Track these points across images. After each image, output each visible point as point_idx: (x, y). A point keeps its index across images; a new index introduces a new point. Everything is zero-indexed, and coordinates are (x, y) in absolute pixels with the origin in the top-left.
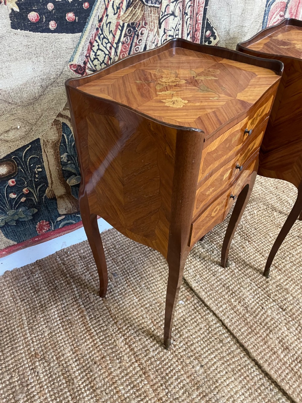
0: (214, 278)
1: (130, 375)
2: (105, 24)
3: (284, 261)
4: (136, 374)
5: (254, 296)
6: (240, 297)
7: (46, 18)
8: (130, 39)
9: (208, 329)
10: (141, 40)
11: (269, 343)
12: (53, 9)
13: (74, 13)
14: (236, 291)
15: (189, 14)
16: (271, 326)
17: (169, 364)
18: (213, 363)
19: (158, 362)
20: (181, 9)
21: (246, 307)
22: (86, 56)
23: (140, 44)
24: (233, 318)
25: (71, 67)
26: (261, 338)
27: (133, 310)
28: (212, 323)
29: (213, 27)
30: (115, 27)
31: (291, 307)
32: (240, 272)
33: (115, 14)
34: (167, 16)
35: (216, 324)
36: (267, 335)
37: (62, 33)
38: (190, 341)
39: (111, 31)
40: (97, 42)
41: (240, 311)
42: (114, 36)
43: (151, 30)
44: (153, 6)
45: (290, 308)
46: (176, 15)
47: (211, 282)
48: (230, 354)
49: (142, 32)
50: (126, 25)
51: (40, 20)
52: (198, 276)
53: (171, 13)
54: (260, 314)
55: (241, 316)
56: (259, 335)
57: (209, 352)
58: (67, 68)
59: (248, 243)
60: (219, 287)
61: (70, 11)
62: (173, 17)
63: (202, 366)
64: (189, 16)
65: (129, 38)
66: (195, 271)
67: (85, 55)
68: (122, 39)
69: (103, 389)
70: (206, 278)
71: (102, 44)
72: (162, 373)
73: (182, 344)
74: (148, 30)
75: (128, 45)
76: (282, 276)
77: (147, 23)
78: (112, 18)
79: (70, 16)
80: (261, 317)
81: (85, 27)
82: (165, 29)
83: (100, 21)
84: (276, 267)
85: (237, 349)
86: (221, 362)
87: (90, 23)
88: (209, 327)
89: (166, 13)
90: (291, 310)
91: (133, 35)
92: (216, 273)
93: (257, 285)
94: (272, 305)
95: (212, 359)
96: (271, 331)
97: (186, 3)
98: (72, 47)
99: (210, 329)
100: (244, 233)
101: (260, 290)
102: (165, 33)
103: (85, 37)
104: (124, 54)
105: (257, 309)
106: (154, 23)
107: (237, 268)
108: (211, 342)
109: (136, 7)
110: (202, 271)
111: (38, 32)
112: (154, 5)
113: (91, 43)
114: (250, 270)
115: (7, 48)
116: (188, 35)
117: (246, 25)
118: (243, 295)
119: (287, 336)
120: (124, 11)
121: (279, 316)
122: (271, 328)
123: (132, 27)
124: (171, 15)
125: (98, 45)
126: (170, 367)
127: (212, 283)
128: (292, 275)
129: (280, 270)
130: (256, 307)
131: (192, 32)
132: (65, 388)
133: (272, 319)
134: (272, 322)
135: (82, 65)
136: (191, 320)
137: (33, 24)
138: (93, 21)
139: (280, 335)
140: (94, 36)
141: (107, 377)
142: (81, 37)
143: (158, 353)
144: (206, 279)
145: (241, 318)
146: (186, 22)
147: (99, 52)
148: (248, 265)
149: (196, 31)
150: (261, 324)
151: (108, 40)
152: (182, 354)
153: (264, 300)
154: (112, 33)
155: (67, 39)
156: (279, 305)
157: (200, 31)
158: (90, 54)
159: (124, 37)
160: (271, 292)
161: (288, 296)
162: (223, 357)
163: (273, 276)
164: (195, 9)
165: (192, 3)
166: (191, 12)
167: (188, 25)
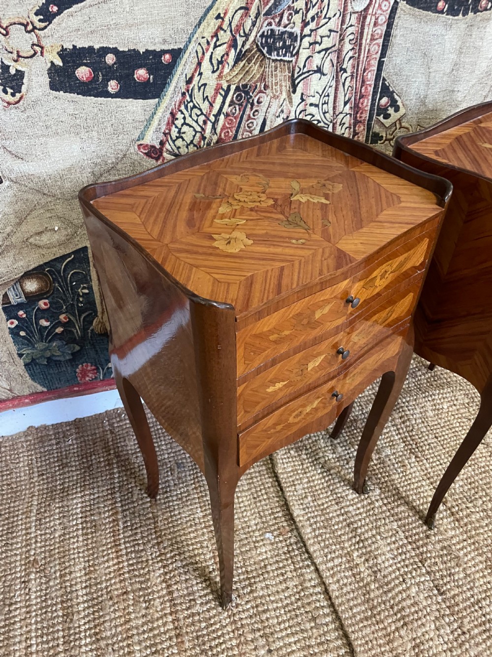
0: (336, 507)
1: (156, 632)
2: (196, 87)
3: (470, 505)
4: (165, 633)
5: (396, 556)
6: (371, 551)
7: (103, 76)
8: (240, 109)
9: (299, 593)
10: (257, 111)
11: (396, 644)
12: (115, 63)
13: (147, 70)
14: (367, 539)
15: (349, 71)
16: (408, 616)
17: (220, 633)
18: (289, 650)
19: (203, 625)
20: (335, 62)
21: (375, 572)
22: (165, 134)
23: (256, 117)
24: (345, 585)
25: (139, 149)
26: (384, 632)
27: (190, 530)
28: (308, 584)
29: (393, 92)
30: (213, 92)
31: (456, 592)
32: (384, 508)
33: (213, 72)
34: (307, 74)
35: (315, 586)
36: (397, 629)
37: (127, 98)
38: (263, 605)
39: (207, 97)
40: (182, 113)
41: (362, 576)
42: (211, 105)
43: (275, 97)
44: (281, 60)
45: (453, 593)
46: (325, 72)
47: (328, 513)
48: (322, 643)
49: (259, 99)
50: (233, 87)
51: (94, 80)
52: (310, 498)
53: (316, 69)
54: (397, 590)
55: (361, 584)
56: (381, 626)
57: (289, 631)
58: (134, 149)
59: (413, 460)
60: (340, 525)
61: (141, 67)
62: (319, 75)
63: (270, 651)
64: (349, 74)
65: (237, 108)
66: (308, 488)
67: (163, 131)
68: (226, 109)
69: (110, 642)
70: (323, 504)
71: (191, 116)
72: (204, 644)
73: (248, 606)
74: (269, 97)
75: (235, 118)
76: (458, 532)
77: (268, 87)
78: (208, 78)
79: (141, 74)
80: (397, 595)
81: (164, 90)
82: (302, 94)
83: (189, 81)
84: (453, 514)
85: (337, 639)
87: (173, 84)
88: (302, 590)
89: (305, 70)
90: (454, 597)
91: (244, 104)
92: (341, 499)
93: (407, 538)
94: (423, 579)
95: (290, 644)
96: (405, 624)
97: (344, 53)
98: (142, 118)
99: (302, 594)
100: (413, 440)
101: (410, 547)
102: (303, 100)
103: (163, 105)
104: (228, 132)
105: (393, 580)
106: (281, 86)
107: (382, 499)
108: (297, 616)
109: (251, 61)
110: (319, 492)
111: (90, 96)
112: (282, 58)
113: (173, 115)
114: (402, 508)
115: (44, 118)
116: (346, 103)
117: (460, 89)
118: (377, 549)
119: (432, 639)
120: (230, 67)
121: (429, 603)
122: (407, 620)
123: (244, 91)
124: (315, 72)
125: (184, 118)
126: (219, 637)
127: (331, 515)
128: (478, 535)
129: (458, 520)
130: (393, 576)
131: (353, 99)
132: (59, 623)
133: (415, 604)
134: (413, 610)
135: (158, 146)
136: (277, 569)
137: (83, 83)
138: (177, 82)
139: (419, 634)
140: (177, 104)
141: (121, 625)
142: (158, 105)
143: (208, 610)
144: (322, 507)
145: (360, 588)
146: (344, 84)
147: (185, 129)
148: (403, 497)
149: (362, 96)
150: (392, 607)
151: (201, 110)
152: (244, 622)
153: (410, 568)
154: (208, 100)
156: (436, 582)
157: (370, 98)
158: (170, 130)
159: (230, 106)
160: (429, 555)
161: (457, 569)
162: (309, 646)
163: (442, 529)
164: (361, 62)
165: (355, 53)
166: (354, 67)
167: (346, 89)
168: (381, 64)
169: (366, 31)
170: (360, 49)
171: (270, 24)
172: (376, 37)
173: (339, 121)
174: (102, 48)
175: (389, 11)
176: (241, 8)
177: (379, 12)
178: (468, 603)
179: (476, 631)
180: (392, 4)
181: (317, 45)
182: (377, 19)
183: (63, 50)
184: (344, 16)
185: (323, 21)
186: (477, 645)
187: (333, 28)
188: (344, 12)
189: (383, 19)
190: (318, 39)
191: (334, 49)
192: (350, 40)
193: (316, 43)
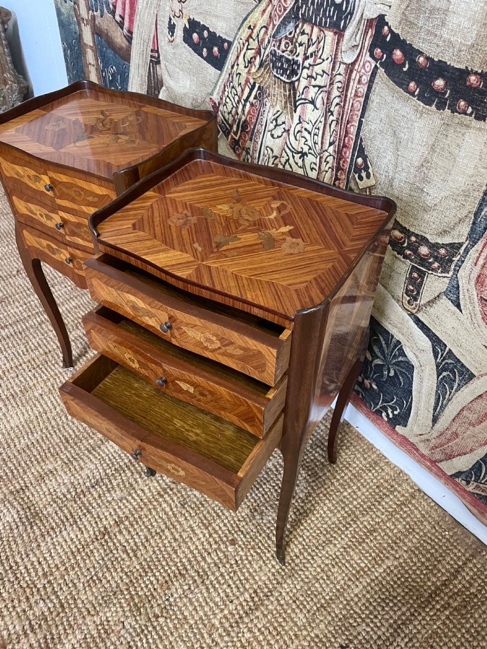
16: (73, 465)
20: (325, 102)
31: (95, 496)
33: (245, 67)
34: (303, 101)
36: (62, 459)
42: (243, 91)
44: (278, 78)
45: (94, 493)
46: (318, 106)
48: (48, 419)
50: (257, 85)
54: (90, 456)
55: (91, 434)
56: (63, 450)
58: (208, 100)
61: (216, 46)
63: (41, 395)
64: (334, 118)
68: (251, 99)
76: (148, 495)
80: (87, 456)
82: (300, 117)
83: (232, 67)
86: (41, 410)
89: (303, 97)
94: (101, 471)
96: (66, 464)
97: (333, 97)
103: (222, 77)
105: (98, 453)
112: (279, 76)
116: (331, 144)
120: (256, 69)
121: (84, 477)
122: (69, 464)
130: (101, 453)
133: (82, 469)
134: (77, 467)
137: (194, 43)
139: (59, 473)
147: (228, 100)
149: (345, 146)
150: (77, 454)
153: (109, 462)
155: (211, 70)
156: (100, 481)
159: (255, 98)
160: (123, 475)
161: (114, 495)
162: (46, 413)
163: (147, 482)
164: (345, 113)
165: (341, 102)
166: (339, 114)
167: (332, 130)
168: (360, 123)
169: (351, 84)
170: (345, 100)
171: (274, 46)
172: (359, 95)
173: (325, 157)
174: (203, 25)
175: (370, 74)
176: (264, 27)
177: (363, 71)
178: (87, 505)
179: (66, 511)
180: (372, 68)
181: (313, 80)
182: (361, 77)
183: (190, 19)
184: (334, 63)
185: (319, 61)
186: (56, 512)
187: (325, 70)
188: (335, 58)
189: (365, 79)
190: (314, 75)
191: (325, 89)
192: (338, 87)
193: (312, 77)
